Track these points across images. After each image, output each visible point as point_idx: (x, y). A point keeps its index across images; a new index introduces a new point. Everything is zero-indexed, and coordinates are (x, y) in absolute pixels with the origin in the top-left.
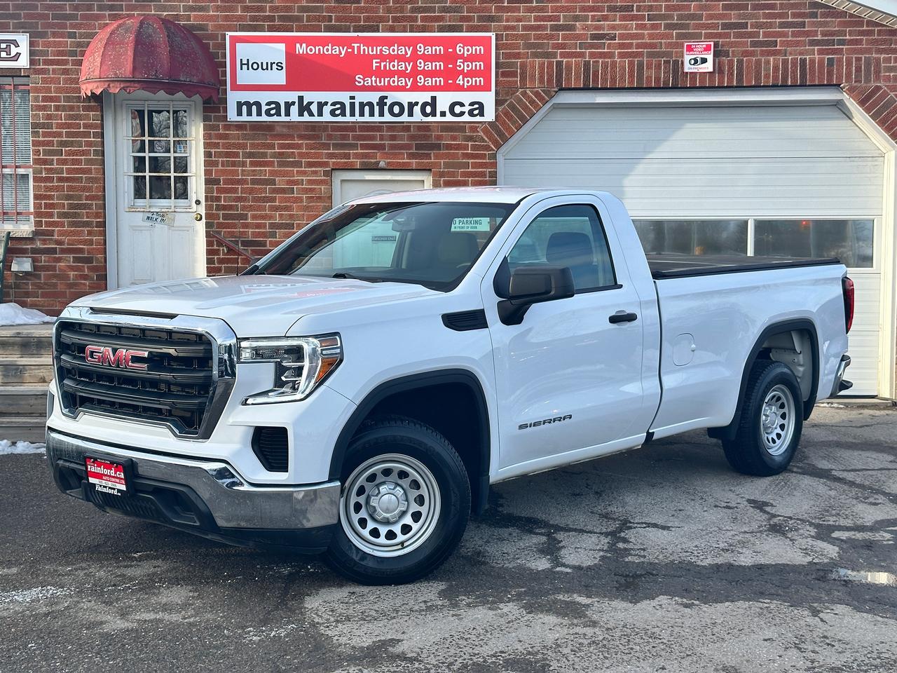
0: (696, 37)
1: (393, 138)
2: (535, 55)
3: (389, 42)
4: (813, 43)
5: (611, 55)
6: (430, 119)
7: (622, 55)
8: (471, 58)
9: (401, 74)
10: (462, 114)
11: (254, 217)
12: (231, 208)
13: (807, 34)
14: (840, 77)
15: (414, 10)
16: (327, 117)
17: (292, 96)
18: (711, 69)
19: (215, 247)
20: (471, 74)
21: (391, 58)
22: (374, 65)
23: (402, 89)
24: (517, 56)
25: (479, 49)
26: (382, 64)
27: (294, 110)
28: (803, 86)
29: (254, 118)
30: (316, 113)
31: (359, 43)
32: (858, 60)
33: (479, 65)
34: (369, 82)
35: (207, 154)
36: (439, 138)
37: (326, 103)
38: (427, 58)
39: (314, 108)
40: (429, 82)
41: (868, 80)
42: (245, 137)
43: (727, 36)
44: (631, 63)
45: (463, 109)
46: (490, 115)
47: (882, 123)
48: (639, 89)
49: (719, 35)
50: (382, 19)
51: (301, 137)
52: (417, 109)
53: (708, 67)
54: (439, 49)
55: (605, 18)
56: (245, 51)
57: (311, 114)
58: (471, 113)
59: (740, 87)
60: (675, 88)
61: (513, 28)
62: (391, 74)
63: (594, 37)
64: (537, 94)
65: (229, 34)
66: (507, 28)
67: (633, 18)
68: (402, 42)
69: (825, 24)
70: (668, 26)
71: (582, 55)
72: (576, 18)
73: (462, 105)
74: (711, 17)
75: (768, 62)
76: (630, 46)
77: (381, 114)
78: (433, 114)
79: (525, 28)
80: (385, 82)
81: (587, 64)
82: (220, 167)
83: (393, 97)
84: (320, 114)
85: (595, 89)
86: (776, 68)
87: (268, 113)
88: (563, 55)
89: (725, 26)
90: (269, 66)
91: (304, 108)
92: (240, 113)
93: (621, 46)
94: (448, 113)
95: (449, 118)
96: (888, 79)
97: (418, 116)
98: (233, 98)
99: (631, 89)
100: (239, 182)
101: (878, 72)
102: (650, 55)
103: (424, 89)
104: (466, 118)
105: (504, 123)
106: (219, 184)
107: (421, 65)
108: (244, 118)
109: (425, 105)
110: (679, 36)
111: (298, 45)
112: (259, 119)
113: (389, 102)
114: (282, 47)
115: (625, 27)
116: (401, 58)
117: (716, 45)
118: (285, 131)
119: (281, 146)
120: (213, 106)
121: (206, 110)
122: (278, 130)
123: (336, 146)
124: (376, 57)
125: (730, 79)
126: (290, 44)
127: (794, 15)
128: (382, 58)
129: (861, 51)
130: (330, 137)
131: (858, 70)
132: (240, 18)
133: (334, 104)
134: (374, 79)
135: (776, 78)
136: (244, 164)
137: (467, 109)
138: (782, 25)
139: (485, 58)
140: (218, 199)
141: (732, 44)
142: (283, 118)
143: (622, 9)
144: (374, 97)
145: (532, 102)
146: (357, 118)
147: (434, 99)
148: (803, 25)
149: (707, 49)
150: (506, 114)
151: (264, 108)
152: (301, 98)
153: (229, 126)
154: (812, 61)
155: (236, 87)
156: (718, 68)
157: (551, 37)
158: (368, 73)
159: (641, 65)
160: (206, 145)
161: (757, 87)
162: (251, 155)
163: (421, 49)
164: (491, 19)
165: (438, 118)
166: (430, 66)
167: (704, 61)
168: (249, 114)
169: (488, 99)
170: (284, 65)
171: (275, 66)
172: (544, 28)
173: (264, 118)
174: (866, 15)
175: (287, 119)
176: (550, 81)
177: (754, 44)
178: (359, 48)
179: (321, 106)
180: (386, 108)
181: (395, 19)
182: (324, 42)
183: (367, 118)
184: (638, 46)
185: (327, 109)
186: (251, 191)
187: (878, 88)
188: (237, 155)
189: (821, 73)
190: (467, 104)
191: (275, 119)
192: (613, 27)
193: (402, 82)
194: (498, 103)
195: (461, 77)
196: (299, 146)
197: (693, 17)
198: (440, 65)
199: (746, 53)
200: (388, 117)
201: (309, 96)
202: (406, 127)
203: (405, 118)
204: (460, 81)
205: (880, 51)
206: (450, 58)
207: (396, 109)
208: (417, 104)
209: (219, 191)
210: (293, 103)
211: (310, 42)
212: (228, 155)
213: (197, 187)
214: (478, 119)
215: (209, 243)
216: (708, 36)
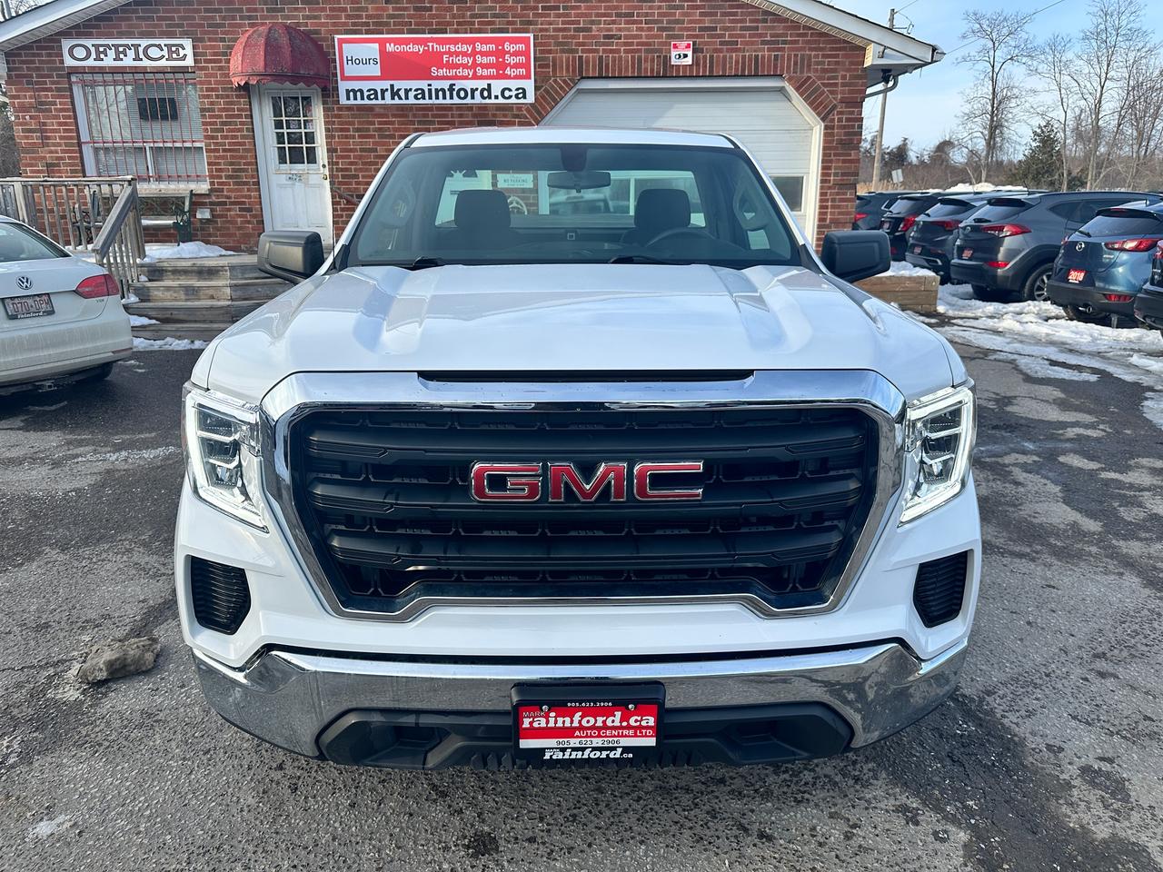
0: (680, 37)
1: (461, 116)
2: (563, 51)
3: (455, 41)
4: (764, 43)
5: (618, 51)
6: (487, 101)
7: (626, 52)
8: (516, 54)
9: (465, 66)
10: (510, 97)
11: (363, 177)
12: (347, 170)
13: (760, 35)
14: (782, 70)
15: (472, 16)
16: (412, 100)
17: (386, 84)
18: (690, 63)
19: (338, 200)
20: (517, 66)
21: (457, 54)
22: (445, 59)
23: (466, 78)
24: (550, 52)
25: (522, 47)
26: (451, 59)
27: (388, 94)
28: (756, 76)
29: (359, 102)
30: (403, 97)
31: (433, 42)
32: (796, 56)
33: (522, 59)
34: (442, 72)
35: (327, 130)
36: (494, 115)
37: (411, 90)
38: (483, 54)
39: (402, 93)
40: (486, 72)
41: (802, 72)
42: (354, 116)
43: (702, 37)
44: (633, 58)
45: (511, 93)
46: (531, 98)
47: (811, 104)
48: (639, 77)
49: (697, 36)
50: (449, 24)
51: (394, 116)
52: (477, 94)
53: (689, 61)
54: (492, 47)
55: (614, 22)
56: (349, 50)
57: (400, 98)
58: (517, 96)
59: (711, 77)
60: (665, 77)
61: (546, 30)
62: (457, 66)
63: (606, 37)
64: (565, 82)
65: (337, 37)
66: (541, 30)
67: (634, 22)
68: (464, 41)
69: (773, 28)
70: (659, 29)
71: (597, 51)
72: (593, 22)
73: (510, 90)
74: (691, 22)
75: (731, 58)
76: (632, 44)
77: (451, 98)
78: (490, 97)
79: (555, 30)
80: (452, 72)
81: (601, 58)
82: (337, 140)
83: (459, 84)
84: (407, 98)
85: (607, 77)
86: (737, 62)
87: (369, 97)
88: (583, 51)
89: (701, 29)
90: (368, 61)
91: (395, 94)
92: (348, 98)
93: (625, 44)
94: (500, 97)
95: (501, 100)
96: (816, 70)
97: (478, 99)
98: (343, 86)
99: (633, 78)
100: (351, 150)
101: (809, 66)
102: (647, 51)
103: (482, 77)
104: (513, 100)
105: (541, 104)
106: (336, 152)
107: (479, 59)
108: (352, 102)
109: (483, 90)
110: (669, 37)
111: (388, 45)
112: (363, 102)
113: (456, 88)
114: (376, 46)
115: (628, 30)
116: (465, 54)
117: (694, 43)
118: (382, 111)
119: (380, 123)
120: (329, 93)
121: (323, 96)
122: (377, 110)
123: (419, 122)
124: (445, 53)
125: (704, 71)
126: (382, 43)
127: (751, 21)
128: (450, 54)
129: (798, 49)
130: (414, 116)
131: (796, 64)
132: (345, 24)
133: (416, 90)
134: (445, 70)
135: (737, 69)
136: (354, 137)
137: (513, 93)
138: (742, 29)
139: (526, 53)
140: (337, 163)
141: (707, 44)
142: (380, 102)
143: (627, 15)
144: (445, 84)
145: (561, 88)
146: (434, 101)
147: (489, 85)
148: (757, 28)
149: (688, 46)
150: (543, 97)
151: (366, 94)
152: (392, 86)
153: (340, 109)
154: (763, 57)
155: (345, 78)
156: (696, 62)
157: (574, 37)
158: (440, 66)
159: (640, 58)
160: (326, 123)
161: (723, 76)
162: (358, 130)
163: (479, 47)
164: (530, 23)
165: (493, 101)
166: (485, 60)
167: (686, 56)
168: (355, 99)
169: (529, 85)
170: (378, 61)
171: (371, 61)
172: (569, 30)
173: (366, 102)
174: (803, 21)
175: (383, 102)
176: (574, 71)
177: (722, 43)
178: (433, 46)
179: (407, 91)
180: (455, 93)
181: (459, 24)
182: (406, 42)
183: (441, 101)
184: (638, 44)
185: (411, 94)
186: (360, 157)
187: (809, 78)
188: (348, 130)
189: (769, 66)
190: (514, 90)
191: (374, 102)
192: (620, 30)
193: (466, 72)
194: (537, 88)
195: (508, 69)
196: (393, 123)
197: (677, 22)
198: (493, 59)
199: (716, 50)
200: (456, 100)
201: (399, 84)
202: (470, 108)
203: (468, 100)
204: (508, 71)
205: (811, 49)
206: (500, 53)
207: (462, 94)
208: (477, 89)
209: (338, 157)
210: (387, 90)
211: (397, 42)
212: (342, 130)
213: (322, 154)
214: (522, 101)
215: (333, 197)
216: (689, 37)
